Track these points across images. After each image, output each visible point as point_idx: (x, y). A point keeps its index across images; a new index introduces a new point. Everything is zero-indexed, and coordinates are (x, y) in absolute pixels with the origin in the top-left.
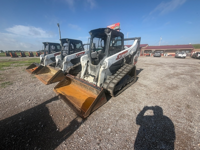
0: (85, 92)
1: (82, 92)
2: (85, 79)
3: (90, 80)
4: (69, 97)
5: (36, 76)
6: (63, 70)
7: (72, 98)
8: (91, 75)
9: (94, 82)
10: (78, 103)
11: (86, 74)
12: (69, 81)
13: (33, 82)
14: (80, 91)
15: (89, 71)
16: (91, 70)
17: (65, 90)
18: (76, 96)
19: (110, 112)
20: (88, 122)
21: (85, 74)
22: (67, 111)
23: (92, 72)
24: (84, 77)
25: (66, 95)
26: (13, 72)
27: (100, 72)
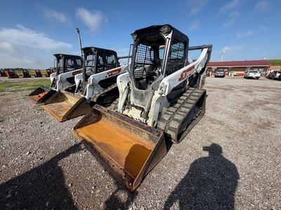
0: (126, 135)
1: (122, 136)
2: (126, 112)
3: (135, 114)
4: (100, 144)
5: (43, 107)
6: (86, 97)
7: (105, 146)
8: (136, 107)
9: (141, 119)
10: (117, 158)
11: (127, 104)
12: (99, 116)
13: (38, 117)
14: (117, 133)
15: (132, 100)
16: (135, 98)
17: (92, 132)
18: (112, 143)
20: (140, 199)
21: (125, 104)
22: (99, 174)
23: (138, 101)
24: (124, 110)
25: (95, 141)
26: (8, 100)
27: (153, 102)
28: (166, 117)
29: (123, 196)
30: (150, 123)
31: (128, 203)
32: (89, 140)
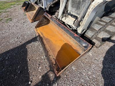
0: (61, 35)
1: (59, 35)
4: (46, 39)
5: (26, 13)
7: (49, 41)
8: (72, 15)
11: (65, 12)
12: (48, 22)
13: (24, 19)
14: (57, 33)
15: (70, 8)
16: (72, 6)
18: (52, 39)
19: (89, 73)
21: (64, 13)
23: (74, 10)
24: (62, 17)
25: (44, 37)
28: (97, 27)
29: (52, 76)
30: (80, 31)
31: (54, 82)
32: (41, 35)
